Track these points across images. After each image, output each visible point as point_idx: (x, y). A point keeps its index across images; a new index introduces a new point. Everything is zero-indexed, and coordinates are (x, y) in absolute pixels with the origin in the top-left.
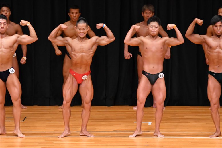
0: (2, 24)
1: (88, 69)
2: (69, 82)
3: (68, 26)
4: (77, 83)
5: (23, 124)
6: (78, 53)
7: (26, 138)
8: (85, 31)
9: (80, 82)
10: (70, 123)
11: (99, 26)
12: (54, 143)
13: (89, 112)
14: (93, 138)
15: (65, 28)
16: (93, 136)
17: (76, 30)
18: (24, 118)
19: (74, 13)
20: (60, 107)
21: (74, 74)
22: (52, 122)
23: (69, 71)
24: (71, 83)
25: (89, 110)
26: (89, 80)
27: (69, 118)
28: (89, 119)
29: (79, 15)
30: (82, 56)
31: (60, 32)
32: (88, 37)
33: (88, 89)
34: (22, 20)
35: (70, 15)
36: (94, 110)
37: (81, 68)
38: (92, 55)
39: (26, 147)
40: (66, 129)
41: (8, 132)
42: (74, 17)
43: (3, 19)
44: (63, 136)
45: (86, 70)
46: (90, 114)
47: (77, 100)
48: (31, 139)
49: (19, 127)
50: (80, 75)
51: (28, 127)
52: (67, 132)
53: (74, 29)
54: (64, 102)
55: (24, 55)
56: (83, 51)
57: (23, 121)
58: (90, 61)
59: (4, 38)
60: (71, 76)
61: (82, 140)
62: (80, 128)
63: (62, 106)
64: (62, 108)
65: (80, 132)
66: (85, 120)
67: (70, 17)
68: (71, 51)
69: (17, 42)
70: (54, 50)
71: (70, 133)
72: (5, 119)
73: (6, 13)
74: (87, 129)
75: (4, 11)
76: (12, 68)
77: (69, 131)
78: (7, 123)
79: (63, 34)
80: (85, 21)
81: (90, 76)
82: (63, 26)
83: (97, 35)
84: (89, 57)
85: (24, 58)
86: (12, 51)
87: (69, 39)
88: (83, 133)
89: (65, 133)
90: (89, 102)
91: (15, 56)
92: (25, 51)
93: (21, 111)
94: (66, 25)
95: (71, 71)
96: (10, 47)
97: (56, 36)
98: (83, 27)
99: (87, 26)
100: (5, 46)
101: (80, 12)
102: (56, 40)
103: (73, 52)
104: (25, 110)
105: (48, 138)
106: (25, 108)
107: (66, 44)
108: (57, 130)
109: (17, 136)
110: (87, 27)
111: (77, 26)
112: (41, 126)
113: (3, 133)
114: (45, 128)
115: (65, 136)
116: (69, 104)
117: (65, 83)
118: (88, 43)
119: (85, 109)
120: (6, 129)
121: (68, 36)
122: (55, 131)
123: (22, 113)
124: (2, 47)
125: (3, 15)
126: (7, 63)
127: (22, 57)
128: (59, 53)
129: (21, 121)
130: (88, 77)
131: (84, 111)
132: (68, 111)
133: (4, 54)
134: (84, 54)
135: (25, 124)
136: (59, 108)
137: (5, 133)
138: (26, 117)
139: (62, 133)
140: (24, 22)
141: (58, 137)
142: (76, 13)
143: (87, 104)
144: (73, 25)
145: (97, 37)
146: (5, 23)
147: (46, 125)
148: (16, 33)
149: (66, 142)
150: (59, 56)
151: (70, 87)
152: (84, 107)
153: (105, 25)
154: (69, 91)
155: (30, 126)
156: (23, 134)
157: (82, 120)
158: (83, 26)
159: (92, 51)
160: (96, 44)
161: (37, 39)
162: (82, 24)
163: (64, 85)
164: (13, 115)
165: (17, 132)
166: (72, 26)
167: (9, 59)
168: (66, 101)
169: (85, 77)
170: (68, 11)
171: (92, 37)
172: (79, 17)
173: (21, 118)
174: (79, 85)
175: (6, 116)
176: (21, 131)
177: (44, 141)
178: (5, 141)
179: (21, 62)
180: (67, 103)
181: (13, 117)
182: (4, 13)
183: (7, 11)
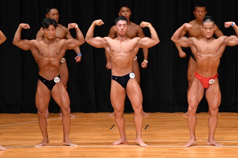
0: (122, 26)
1: (215, 72)
2: (195, 87)
3: (193, 25)
4: (203, 87)
5: (145, 132)
6: (203, 53)
7: (148, 147)
8: (212, 30)
9: (206, 86)
10: (196, 131)
11: (227, 24)
12: (179, 153)
13: (217, 119)
14: (221, 148)
15: (190, 28)
16: (221, 145)
17: (202, 30)
18: (147, 125)
19: (200, 11)
20: (185, 113)
21: (200, 78)
22: (176, 130)
23: (194, 75)
24: (196, 87)
25: (216, 117)
26: (216, 83)
27: (195, 126)
28: (216, 127)
29: (205, 13)
30: (209, 58)
31: (184, 33)
32: (215, 36)
33: (215, 94)
34: (143, 22)
35: (195, 13)
36: (222, 117)
37: (207, 71)
38: (220, 56)
39: (149, 157)
40: (192, 138)
41: (129, 141)
42: (200, 15)
43: (123, 21)
44: (188, 145)
45: (212, 73)
46: (217, 122)
47: (203, 107)
48: (154, 149)
49: (141, 136)
50: (206, 78)
51: (151, 136)
52: (193, 141)
53: (199, 29)
54: (190, 108)
55: (145, 58)
56: (210, 52)
57: (145, 129)
58: (218, 63)
59: (124, 41)
60: (196, 80)
61: (209, 150)
62: (207, 136)
63: (187, 113)
64: (186, 116)
65: (207, 141)
66: (212, 128)
67: (195, 16)
68: (196, 52)
69: (138, 46)
70: (178, 52)
71: (196, 142)
72: (126, 127)
73: (126, 14)
74: (214, 138)
75: (124, 11)
76: (132, 72)
77: (195, 140)
78: (128, 132)
79: (188, 34)
80: (212, 20)
81: (218, 80)
82: (188, 25)
83: (224, 35)
84: (217, 59)
85: (146, 61)
86: (132, 55)
87: (194, 39)
88: (211, 143)
89: (191, 142)
90: (216, 109)
91: (136, 59)
92: (146, 54)
93: (143, 119)
94: (191, 24)
95: (196, 74)
96: (131, 51)
97: (180, 37)
98: (210, 27)
99: (214, 25)
100: (125, 50)
101: (206, 10)
102: (180, 41)
103: (199, 53)
104: (147, 117)
105: (172, 147)
106: (147, 115)
107: (190, 45)
108: (182, 139)
109: (139, 145)
110: (214, 27)
111: (203, 25)
112: (165, 134)
113: (124, 142)
114: (168, 137)
115: (190, 146)
116: (195, 110)
117: (190, 87)
118: (215, 43)
119: (212, 116)
120: (127, 138)
121: (193, 36)
122: (179, 139)
123: (143, 120)
124: (122, 51)
125: (123, 16)
126: (126, 67)
127: (143, 61)
128: (183, 55)
129: (143, 129)
130: (215, 81)
131: (211, 119)
132: (194, 118)
133: (123, 58)
134: (211, 55)
135: (147, 132)
136: (184, 115)
137: (126, 142)
138: (148, 125)
139: (187, 142)
140: (145, 24)
141: (183, 147)
142: (202, 11)
143: (214, 110)
144: (199, 24)
145: (225, 37)
146: (125, 25)
147: (170, 134)
148: (137, 35)
149: (192, 152)
150: (183, 58)
151: (195, 93)
152: (210, 114)
153: (234, 23)
154: (194, 97)
155: (152, 135)
156: (145, 143)
157: (209, 128)
158: (210, 25)
159: (219, 51)
160: (224, 44)
161: (159, 41)
162: (209, 23)
163: (189, 90)
164: (135, 123)
165: (138, 141)
166: (197, 26)
167: (129, 63)
168: (191, 107)
169: (211, 81)
170: (193, 9)
171: (220, 36)
172: (206, 16)
173: (142, 126)
174: (205, 90)
175: (126, 124)
176: (142, 140)
177: (168, 151)
178: (126, 150)
179: (142, 65)
180: (192, 109)
181: (134, 124)
182: (123, 14)
183: (127, 11)
